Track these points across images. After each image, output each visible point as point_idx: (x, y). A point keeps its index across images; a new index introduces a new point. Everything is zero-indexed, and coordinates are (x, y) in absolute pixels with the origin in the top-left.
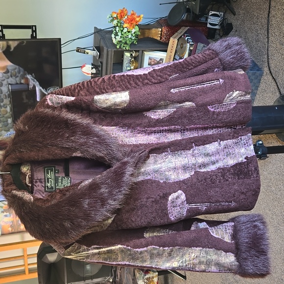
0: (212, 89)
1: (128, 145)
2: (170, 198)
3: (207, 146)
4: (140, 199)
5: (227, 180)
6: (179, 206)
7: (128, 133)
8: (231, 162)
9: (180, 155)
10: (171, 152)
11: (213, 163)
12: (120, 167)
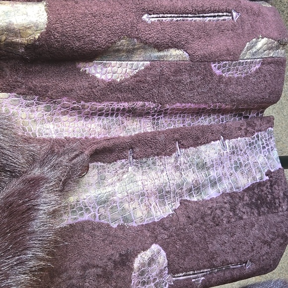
0: (221, 29)
1: (39, 141)
2: (136, 264)
3: (202, 148)
4: (66, 270)
5: (241, 218)
6: (155, 279)
7: (39, 111)
8: (244, 182)
9: (152, 166)
10: (133, 158)
11: (214, 184)
12: (21, 194)
